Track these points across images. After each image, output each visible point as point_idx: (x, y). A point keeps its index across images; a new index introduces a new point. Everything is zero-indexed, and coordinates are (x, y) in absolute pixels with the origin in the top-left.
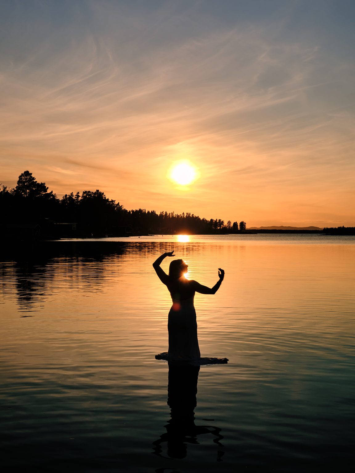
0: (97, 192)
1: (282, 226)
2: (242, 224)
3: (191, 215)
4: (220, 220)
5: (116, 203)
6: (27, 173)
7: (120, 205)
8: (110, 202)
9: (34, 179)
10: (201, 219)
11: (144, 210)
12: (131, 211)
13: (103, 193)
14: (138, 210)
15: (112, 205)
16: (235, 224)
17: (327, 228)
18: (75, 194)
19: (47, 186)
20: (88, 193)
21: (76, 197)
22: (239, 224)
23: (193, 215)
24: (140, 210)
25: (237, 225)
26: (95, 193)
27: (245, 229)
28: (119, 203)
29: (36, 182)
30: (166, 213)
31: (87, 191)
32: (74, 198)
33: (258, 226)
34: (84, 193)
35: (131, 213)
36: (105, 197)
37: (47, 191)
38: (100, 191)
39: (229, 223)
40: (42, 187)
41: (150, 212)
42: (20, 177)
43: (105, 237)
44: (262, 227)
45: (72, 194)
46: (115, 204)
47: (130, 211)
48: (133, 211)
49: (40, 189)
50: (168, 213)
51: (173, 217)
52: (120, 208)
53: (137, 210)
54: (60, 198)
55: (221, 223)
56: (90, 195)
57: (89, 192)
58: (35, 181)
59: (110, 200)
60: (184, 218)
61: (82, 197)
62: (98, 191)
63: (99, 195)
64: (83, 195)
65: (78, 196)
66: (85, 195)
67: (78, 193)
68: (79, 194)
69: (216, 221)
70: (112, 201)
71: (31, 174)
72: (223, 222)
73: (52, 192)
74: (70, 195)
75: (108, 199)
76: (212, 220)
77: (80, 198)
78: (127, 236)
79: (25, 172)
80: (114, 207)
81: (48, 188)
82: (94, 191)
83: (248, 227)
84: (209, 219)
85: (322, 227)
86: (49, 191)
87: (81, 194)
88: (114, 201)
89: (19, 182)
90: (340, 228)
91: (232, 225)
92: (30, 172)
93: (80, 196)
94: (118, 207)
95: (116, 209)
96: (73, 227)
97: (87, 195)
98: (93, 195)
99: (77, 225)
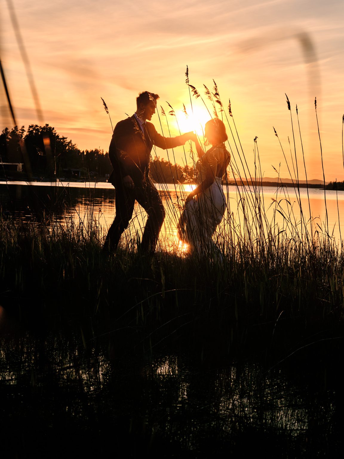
0: (47, 127)
5: (68, 140)
7: (73, 143)
8: (61, 139)
11: (102, 151)
12: (85, 151)
13: (53, 128)
14: (94, 150)
15: (63, 143)
18: (19, 128)
20: (35, 127)
21: (21, 131)
24: (97, 151)
26: (44, 128)
28: (71, 141)
31: (34, 124)
32: (18, 133)
34: (30, 127)
35: (85, 153)
36: (55, 133)
38: (49, 126)
45: (16, 128)
46: (67, 142)
47: (83, 152)
48: (87, 152)
52: (73, 147)
53: (92, 150)
56: (37, 130)
57: (37, 126)
59: (61, 137)
61: (28, 132)
62: (47, 125)
63: (48, 131)
64: (29, 129)
65: (23, 131)
66: (31, 129)
67: (23, 127)
68: (24, 129)
70: (64, 138)
74: (14, 129)
75: (58, 136)
76: (186, 167)
77: (25, 134)
80: (66, 146)
82: (43, 126)
84: (182, 166)
87: (26, 129)
88: (66, 138)
93: (25, 131)
94: (70, 145)
95: (67, 148)
96: (18, 167)
97: (34, 129)
98: (41, 130)
99: (22, 165)
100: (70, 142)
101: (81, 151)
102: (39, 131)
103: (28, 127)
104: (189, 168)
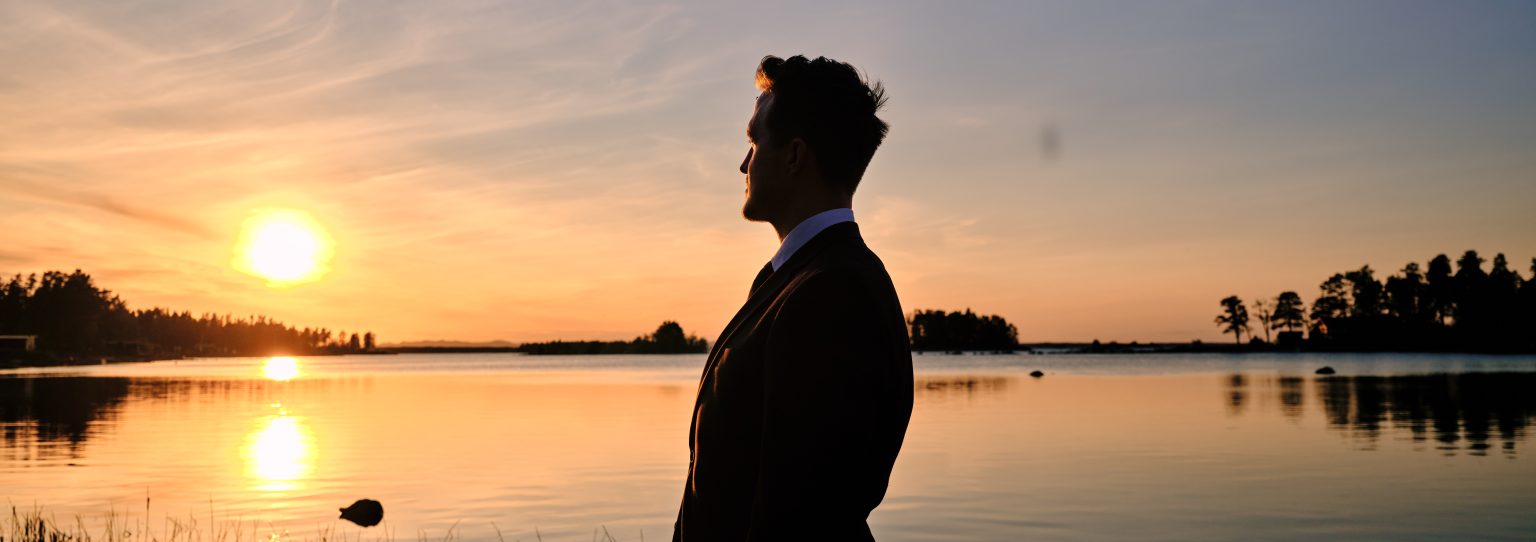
0: (77, 274)
1: (442, 342)
2: (368, 337)
3: (267, 322)
4: (323, 330)
5: (113, 295)
7: (122, 299)
8: (102, 293)
10: (288, 328)
11: (166, 310)
13: (89, 277)
14: (153, 309)
15: (103, 299)
16: (355, 338)
18: (25, 277)
20: (54, 276)
21: (29, 283)
22: (361, 338)
23: (271, 320)
24: (157, 310)
25: (358, 340)
26: (72, 277)
27: (373, 346)
28: (116, 295)
30: (214, 316)
31: (54, 270)
32: (21, 285)
34: (46, 275)
36: (92, 285)
38: (83, 272)
39: (343, 334)
41: (180, 314)
44: (404, 343)
45: (18, 276)
46: (110, 298)
48: (141, 312)
50: (219, 317)
51: (228, 323)
52: (120, 305)
53: (150, 310)
55: (325, 335)
56: (60, 280)
57: (58, 273)
59: (101, 290)
60: (252, 325)
61: (42, 282)
62: (78, 271)
63: (80, 281)
64: (44, 279)
65: (32, 280)
66: (48, 278)
67: (33, 275)
68: (34, 278)
69: (315, 333)
70: (105, 292)
72: (329, 333)
74: (14, 278)
75: (97, 288)
76: (307, 330)
77: (38, 285)
80: (109, 303)
82: (70, 272)
83: (379, 342)
84: (301, 329)
85: (517, 340)
87: (39, 278)
88: (109, 291)
90: (553, 343)
91: (347, 339)
93: (36, 282)
94: (117, 302)
95: (112, 307)
96: (28, 343)
97: (53, 278)
98: (66, 280)
99: (36, 340)
100: (117, 298)
101: (131, 312)
102: (62, 282)
103: (43, 274)
104: (311, 333)
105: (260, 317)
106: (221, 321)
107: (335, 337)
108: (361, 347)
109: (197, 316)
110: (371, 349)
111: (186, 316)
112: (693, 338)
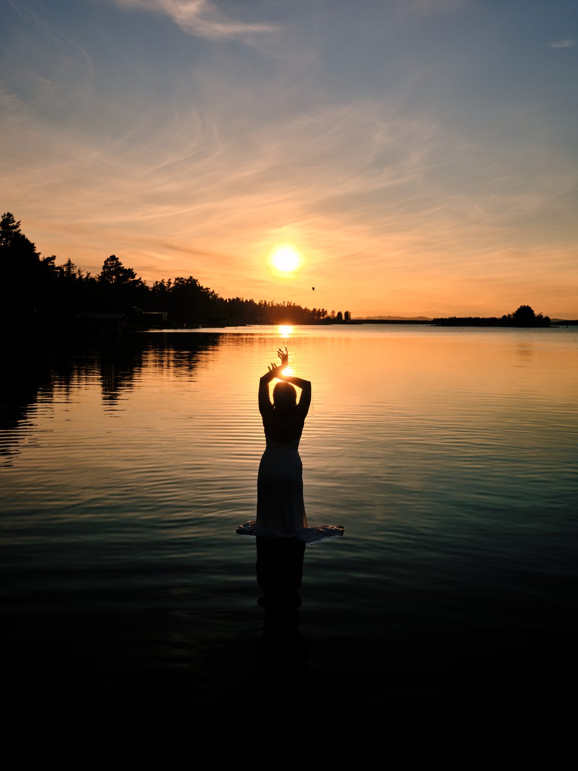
0: (191, 279)
1: (389, 317)
2: (347, 314)
3: (292, 305)
4: (323, 310)
5: (211, 290)
6: (113, 258)
7: (216, 293)
8: (205, 289)
9: (120, 264)
10: (303, 308)
11: (242, 299)
13: (197, 280)
14: (235, 298)
15: (206, 293)
16: (340, 314)
17: (437, 319)
18: (166, 281)
19: (135, 271)
21: (168, 284)
22: (343, 314)
23: (295, 304)
24: (238, 299)
25: (341, 316)
26: (188, 280)
27: (350, 319)
29: (123, 267)
30: (265, 302)
31: (180, 277)
32: (165, 284)
33: (364, 316)
34: (176, 279)
35: (228, 301)
36: (199, 285)
37: (135, 278)
38: (193, 278)
39: (333, 312)
40: (130, 273)
41: (248, 301)
42: (106, 262)
43: (198, 327)
44: (368, 317)
45: (163, 281)
46: (210, 292)
47: (226, 300)
48: (229, 300)
49: (127, 274)
50: (267, 302)
51: (273, 306)
52: (216, 296)
54: (150, 285)
55: (324, 312)
56: (183, 282)
57: (182, 278)
58: (121, 266)
59: (204, 287)
60: (284, 307)
61: (175, 284)
62: (191, 277)
63: (192, 282)
64: (175, 282)
65: (170, 283)
66: (177, 282)
67: (170, 280)
69: (319, 311)
70: (207, 289)
71: (118, 259)
72: (326, 311)
73: (140, 279)
74: (161, 282)
75: (202, 287)
76: (314, 309)
77: (172, 285)
78: (223, 326)
79: (111, 257)
80: (209, 295)
81: (136, 274)
82: (187, 278)
83: (353, 317)
84: (311, 309)
85: (431, 317)
86: (137, 278)
87: (173, 281)
89: (104, 267)
91: (336, 315)
92: (116, 257)
93: (172, 283)
94: (213, 295)
95: (211, 297)
96: (163, 316)
97: (179, 281)
98: (186, 282)
99: (167, 314)
100: (213, 292)
102: (184, 283)
103: (174, 279)
105: (288, 302)
106: (269, 304)
107: (329, 313)
108: (343, 320)
109: (257, 302)
110: (348, 321)
111: (251, 302)
112: (540, 316)
